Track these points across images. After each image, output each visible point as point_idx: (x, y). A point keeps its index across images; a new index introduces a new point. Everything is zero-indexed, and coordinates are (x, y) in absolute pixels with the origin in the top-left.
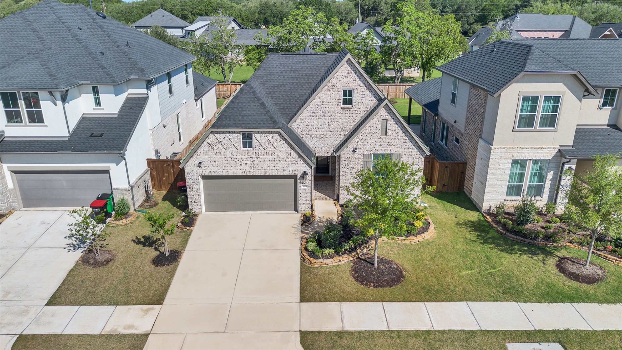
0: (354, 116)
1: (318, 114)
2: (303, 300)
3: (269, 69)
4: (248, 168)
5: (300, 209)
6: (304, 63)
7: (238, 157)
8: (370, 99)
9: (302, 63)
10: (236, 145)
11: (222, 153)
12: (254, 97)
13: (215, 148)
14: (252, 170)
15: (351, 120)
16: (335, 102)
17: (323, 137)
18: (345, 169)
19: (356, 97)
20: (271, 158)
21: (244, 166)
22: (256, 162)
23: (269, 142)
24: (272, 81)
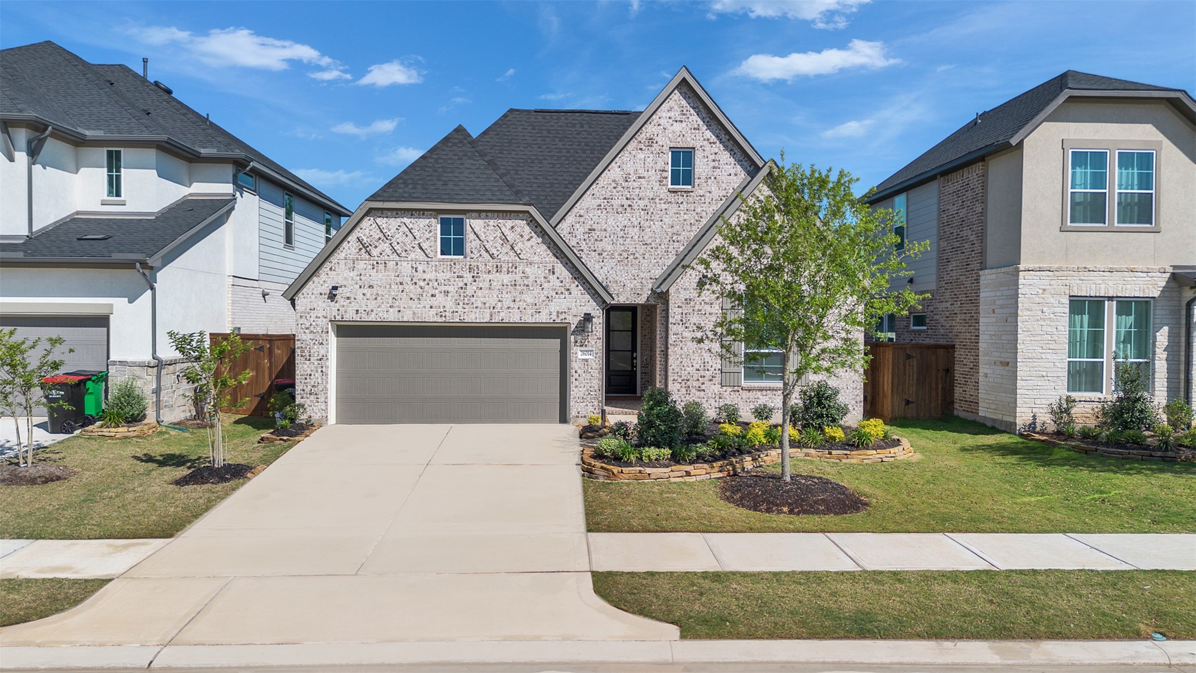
0: (699, 210)
1: (616, 203)
2: (593, 526)
3: (507, 134)
4: (449, 304)
5: (573, 413)
6: (582, 126)
7: (427, 276)
8: (733, 171)
9: (578, 126)
10: (424, 246)
11: (391, 265)
12: (473, 150)
13: (375, 252)
14: (460, 308)
15: (691, 217)
16: (654, 177)
17: (626, 258)
18: (680, 329)
19: (701, 167)
20: (506, 278)
21: (440, 298)
22: (470, 290)
23: (505, 239)
24: (513, 153)
